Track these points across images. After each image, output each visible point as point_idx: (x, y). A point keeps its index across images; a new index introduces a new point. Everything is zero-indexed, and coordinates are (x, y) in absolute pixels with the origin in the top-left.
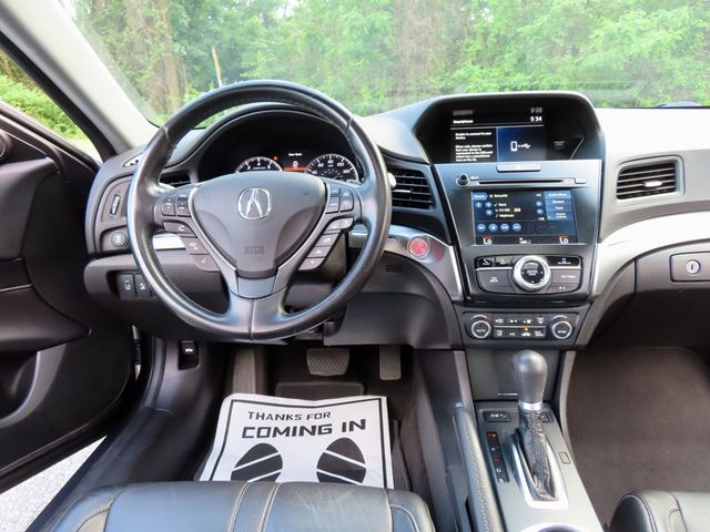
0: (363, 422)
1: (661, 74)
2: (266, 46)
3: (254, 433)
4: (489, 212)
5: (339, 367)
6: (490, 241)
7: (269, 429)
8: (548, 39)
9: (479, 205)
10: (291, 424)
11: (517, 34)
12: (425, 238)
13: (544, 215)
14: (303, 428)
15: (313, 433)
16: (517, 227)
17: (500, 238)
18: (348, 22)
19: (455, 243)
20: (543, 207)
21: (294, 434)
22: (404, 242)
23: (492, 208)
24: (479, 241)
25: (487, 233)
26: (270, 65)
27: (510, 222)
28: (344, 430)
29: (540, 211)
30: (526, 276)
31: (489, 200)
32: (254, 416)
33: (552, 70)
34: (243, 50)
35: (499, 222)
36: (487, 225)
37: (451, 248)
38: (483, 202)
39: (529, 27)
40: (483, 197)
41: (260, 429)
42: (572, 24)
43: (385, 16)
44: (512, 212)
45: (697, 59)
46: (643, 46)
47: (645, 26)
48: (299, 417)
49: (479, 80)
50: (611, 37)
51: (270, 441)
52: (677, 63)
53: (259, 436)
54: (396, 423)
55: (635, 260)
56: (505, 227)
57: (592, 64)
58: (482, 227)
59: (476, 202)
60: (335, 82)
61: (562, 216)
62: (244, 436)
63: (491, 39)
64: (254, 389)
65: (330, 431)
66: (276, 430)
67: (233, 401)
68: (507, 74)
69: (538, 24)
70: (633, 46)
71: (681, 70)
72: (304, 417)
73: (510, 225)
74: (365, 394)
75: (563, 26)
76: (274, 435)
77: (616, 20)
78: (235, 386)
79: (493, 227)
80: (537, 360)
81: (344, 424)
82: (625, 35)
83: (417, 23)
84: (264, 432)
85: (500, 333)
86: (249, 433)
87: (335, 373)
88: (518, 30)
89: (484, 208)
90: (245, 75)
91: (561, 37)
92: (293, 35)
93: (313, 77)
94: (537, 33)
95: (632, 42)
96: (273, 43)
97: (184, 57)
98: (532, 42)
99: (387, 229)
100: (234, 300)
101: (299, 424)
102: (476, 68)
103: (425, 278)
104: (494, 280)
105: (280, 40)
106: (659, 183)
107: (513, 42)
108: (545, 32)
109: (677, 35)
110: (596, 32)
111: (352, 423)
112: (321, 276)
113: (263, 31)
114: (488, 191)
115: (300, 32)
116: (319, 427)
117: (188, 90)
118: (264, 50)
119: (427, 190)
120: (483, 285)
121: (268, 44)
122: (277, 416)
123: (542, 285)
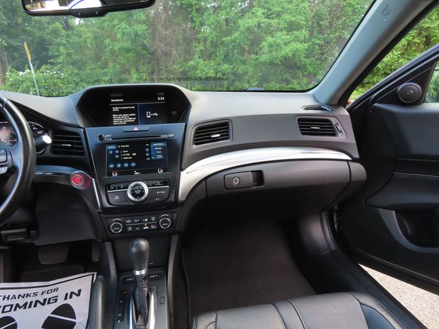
0: (80, 291)
1: (300, 67)
2: (66, 42)
4: (117, 156)
5: (60, 257)
6: (116, 174)
7: (12, 306)
8: (240, 45)
9: (111, 152)
10: (28, 300)
11: (223, 41)
12: (80, 174)
13: (150, 157)
14: (37, 302)
15: (43, 304)
16: (133, 164)
17: (122, 172)
18: (120, 30)
19: (94, 177)
20: (150, 152)
21: (30, 307)
22: (68, 177)
23: (119, 154)
24: (110, 174)
25: (115, 169)
26: (69, 55)
27: (129, 161)
28: (66, 299)
29: (148, 155)
30: (134, 194)
31: (117, 149)
32: (2, 298)
33: (244, 63)
34: (50, 44)
35: (123, 162)
36: (115, 164)
37: (93, 180)
38: (114, 150)
39: (229, 38)
40: (113, 147)
41: (5, 307)
42: (252, 38)
43: (144, 27)
44: (131, 156)
46: (287, 51)
47: (287, 39)
48: (35, 294)
49: (204, 68)
50: (271, 46)
52: (308, 61)
53: (3, 312)
55: (206, 178)
56: (126, 165)
57: (264, 60)
58: (111, 166)
59: (110, 150)
60: (115, 66)
61: (160, 157)
63: (208, 43)
64: (2, 279)
65: (56, 301)
66: (18, 305)
68: (219, 64)
69: (234, 36)
70: (282, 51)
71: (310, 65)
72: (39, 293)
73: (129, 164)
74: (85, 272)
75: (247, 38)
76: (15, 310)
79: (119, 165)
80: (144, 244)
81: (67, 294)
82: (278, 45)
83: (164, 32)
84: (7, 309)
85: (130, 229)
87: (58, 262)
88: (223, 39)
89: (114, 154)
90: (52, 60)
91: (247, 44)
92: (84, 36)
93: (99, 63)
94: (234, 41)
95: (282, 49)
96: (71, 41)
97: (6, 47)
98: (231, 47)
101: (35, 299)
102: (201, 61)
103: (84, 201)
104: (117, 198)
105: (74, 39)
106: (219, 135)
107: (221, 46)
108: (238, 41)
111: (72, 293)
113: (64, 32)
114: (117, 144)
115: (89, 34)
116: (50, 299)
117: (8, 69)
118: (64, 45)
119: (81, 144)
120: (111, 201)
121: (68, 41)
122: (19, 295)
123: (143, 198)
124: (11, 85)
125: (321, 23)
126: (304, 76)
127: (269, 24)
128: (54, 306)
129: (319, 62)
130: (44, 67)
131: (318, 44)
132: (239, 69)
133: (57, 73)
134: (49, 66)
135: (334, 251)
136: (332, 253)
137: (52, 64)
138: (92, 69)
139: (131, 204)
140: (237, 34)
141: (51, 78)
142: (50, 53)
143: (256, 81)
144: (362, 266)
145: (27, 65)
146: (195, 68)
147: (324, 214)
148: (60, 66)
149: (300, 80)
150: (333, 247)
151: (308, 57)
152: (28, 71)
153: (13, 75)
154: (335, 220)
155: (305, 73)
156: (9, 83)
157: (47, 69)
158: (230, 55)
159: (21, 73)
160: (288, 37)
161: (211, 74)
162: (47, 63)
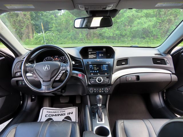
0: (72, 112)
3: (48, 116)
4: (93, 69)
5: (67, 101)
6: (92, 74)
8: (124, 23)
9: (91, 67)
10: (56, 114)
12: (81, 73)
14: (59, 114)
15: (61, 115)
16: (98, 71)
17: (94, 74)
19: (86, 75)
22: (77, 74)
24: (91, 74)
25: (92, 72)
29: (102, 68)
32: (48, 112)
33: (125, 30)
35: (94, 70)
36: (92, 71)
37: (85, 76)
39: (119, 20)
40: (91, 66)
42: (129, 20)
45: (158, 29)
49: (108, 32)
51: (51, 117)
53: (49, 116)
54: (79, 112)
55: (120, 77)
56: (95, 71)
57: (134, 30)
58: (91, 72)
59: (90, 67)
61: (106, 69)
62: (46, 116)
65: (65, 115)
67: (43, 109)
68: (115, 31)
69: (122, 19)
72: (59, 112)
73: (96, 71)
74: (73, 107)
75: (127, 20)
77: (139, 19)
78: (44, 106)
79: (93, 72)
81: (68, 113)
82: (142, 23)
84: (50, 116)
86: (47, 116)
87: (66, 102)
88: (117, 21)
91: (127, 23)
93: (67, 30)
94: (122, 21)
98: (120, 24)
99: (72, 71)
100: (42, 86)
101: (58, 114)
103: (81, 82)
104: (93, 81)
109: (153, 23)
110: (135, 22)
111: (70, 113)
112: (60, 81)
115: (64, 19)
116: (63, 114)
117: (35, 33)
118: (54, 23)
119: (82, 64)
120: (91, 82)
121: (56, 22)
122: (53, 112)
123: (101, 82)
124: (35, 39)
125: (160, 13)
126: (152, 36)
127: (137, 14)
128: (65, 116)
129: (159, 30)
130: (47, 32)
131: (159, 22)
132: (123, 33)
133: (52, 34)
134: (49, 31)
135: (164, 107)
136: (163, 107)
137: (50, 30)
138: (65, 32)
139: (97, 84)
140: (123, 19)
141: (50, 36)
142: (50, 27)
143: (130, 38)
144: (176, 115)
145: (41, 31)
146: (105, 32)
147: (160, 93)
148: (53, 31)
149: (150, 37)
150: (163, 105)
151: (154, 27)
152: (41, 33)
153: (36, 35)
154: (164, 95)
155: (152, 35)
156: (35, 38)
157: (48, 32)
158: (120, 27)
159: (39, 34)
160: (146, 20)
161: (111, 35)
162: (48, 30)
